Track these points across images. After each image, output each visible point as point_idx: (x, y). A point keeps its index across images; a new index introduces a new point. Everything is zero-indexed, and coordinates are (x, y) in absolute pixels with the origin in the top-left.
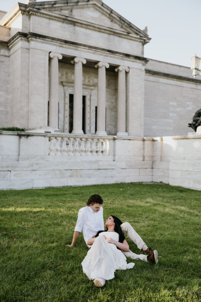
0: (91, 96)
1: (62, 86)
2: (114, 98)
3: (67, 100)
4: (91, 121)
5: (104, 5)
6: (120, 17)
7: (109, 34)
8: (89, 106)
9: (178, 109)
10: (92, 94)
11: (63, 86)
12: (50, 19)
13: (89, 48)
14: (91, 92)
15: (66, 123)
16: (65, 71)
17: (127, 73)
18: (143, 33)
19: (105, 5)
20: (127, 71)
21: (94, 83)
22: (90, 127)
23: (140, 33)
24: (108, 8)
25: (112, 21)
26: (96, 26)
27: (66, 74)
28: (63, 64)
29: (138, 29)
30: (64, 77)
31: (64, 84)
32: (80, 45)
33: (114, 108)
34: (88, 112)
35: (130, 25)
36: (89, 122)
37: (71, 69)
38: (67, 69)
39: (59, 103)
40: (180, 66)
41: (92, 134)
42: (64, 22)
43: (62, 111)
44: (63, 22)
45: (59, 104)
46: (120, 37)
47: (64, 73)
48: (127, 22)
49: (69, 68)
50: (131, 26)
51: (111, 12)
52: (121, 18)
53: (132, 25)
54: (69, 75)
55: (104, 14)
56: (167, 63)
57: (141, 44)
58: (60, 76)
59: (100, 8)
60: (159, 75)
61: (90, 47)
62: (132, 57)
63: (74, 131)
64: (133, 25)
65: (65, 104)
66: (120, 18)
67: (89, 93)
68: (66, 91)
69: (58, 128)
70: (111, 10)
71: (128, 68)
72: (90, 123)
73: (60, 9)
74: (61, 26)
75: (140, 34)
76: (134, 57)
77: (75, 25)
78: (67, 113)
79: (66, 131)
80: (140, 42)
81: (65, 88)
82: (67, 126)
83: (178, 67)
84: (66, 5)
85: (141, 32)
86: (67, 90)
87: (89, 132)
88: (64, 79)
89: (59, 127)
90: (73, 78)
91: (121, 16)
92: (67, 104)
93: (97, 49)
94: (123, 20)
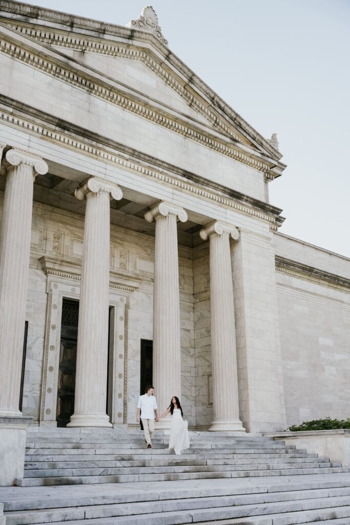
0: (127, 307)
1: (40, 272)
2: (192, 319)
3: (56, 317)
4: (129, 384)
5: (171, 56)
6: (213, 95)
7: (186, 135)
8: (121, 337)
9: (338, 357)
10: (132, 302)
11: (45, 271)
12: (14, 55)
13: (131, 158)
14: (128, 298)
15: (50, 390)
16: (52, 229)
17: (233, 242)
18: (268, 146)
19: (175, 57)
20: (235, 238)
21: (138, 272)
22: (125, 404)
23: (261, 145)
24: (182, 67)
25: (190, 105)
26: (151, 103)
27: (57, 238)
28: (50, 208)
29: (255, 135)
30: (50, 246)
31: (48, 265)
32: (106, 142)
33: (191, 347)
34: (121, 356)
35: (237, 122)
36: (122, 387)
37: (71, 225)
38: (61, 225)
39: (27, 323)
40: (331, 254)
41: (131, 425)
42: (59, 73)
43: (36, 348)
44: (56, 74)
45: (29, 325)
46: (212, 146)
47: (51, 236)
48: (229, 111)
49: (65, 223)
50: (240, 125)
51: (191, 80)
52: (216, 98)
53: (242, 122)
54: (67, 240)
55: (171, 82)
56: (303, 244)
57: (261, 175)
58: (37, 241)
59: (161, 63)
60: (292, 270)
61: (136, 154)
62: (246, 201)
63: (75, 420)
64: (246, 123)
65: (47, 327)
66: (212, 99)
67: (122, 300)
68: (52, 287)
69: (21, 409)
70: (190, 75)
71: (237, 231)
72: (125, 390)
73: (47, 36)
74: (50, 84)
75: (260, 148)
76: (250, 202)
77: (91, 90)
78: (54, 358)
79: (46, 417)
80: (261, 169)
81: (50, 277)
82: (51, 402)
83: (327, 256)
84: (69, 29)
85: (264, 143)
86: (56, 286)
87: (122, 419)
88: (49, 252)
89: (24, 405)
90: (77, 250)
91: (215, 95)
92: (54, 327)
93: (155, 164)
94: (220, 107)
